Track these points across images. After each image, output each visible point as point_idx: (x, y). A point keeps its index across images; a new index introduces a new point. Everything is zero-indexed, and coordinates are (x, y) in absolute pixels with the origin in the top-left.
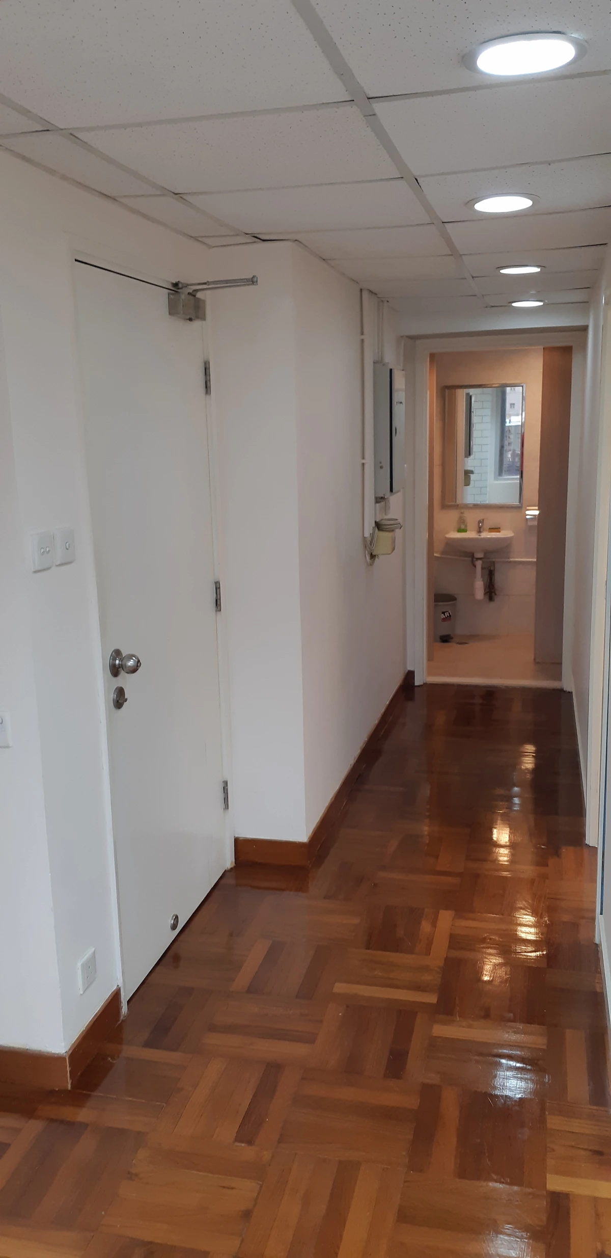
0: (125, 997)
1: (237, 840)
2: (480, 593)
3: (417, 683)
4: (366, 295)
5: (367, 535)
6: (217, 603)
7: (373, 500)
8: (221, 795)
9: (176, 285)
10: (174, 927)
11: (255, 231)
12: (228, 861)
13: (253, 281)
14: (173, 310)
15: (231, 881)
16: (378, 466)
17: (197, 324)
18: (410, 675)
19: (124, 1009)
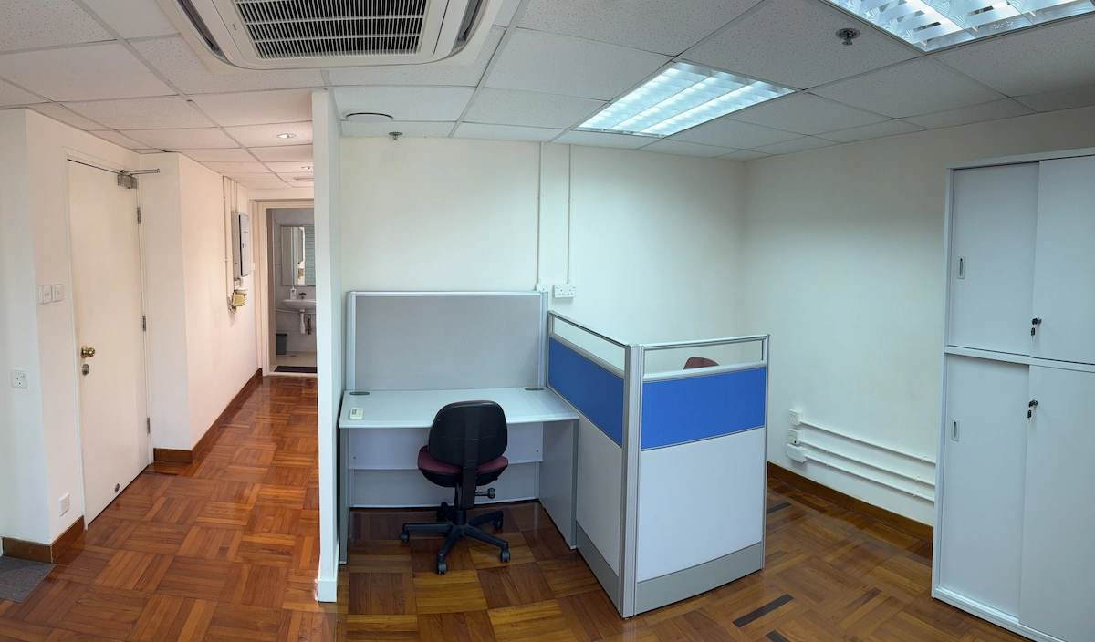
0: (87, 521)
1: (155, 450)
2: (303, 331)
3: (264, 375)
4: (225, 179)
5: (230, 296)
6: (144, 327)
7: (232, 279)
8: (146, 425)
9: (121, 171)
10: (117, 490)
11: (161, 148)
12: (151, 459)
13: (157, 171)
14: (119, 182)
15: (152, 470)
16: (234, 263)
17: (133, 190)
18: (260, 371)
19: (86, 527)
